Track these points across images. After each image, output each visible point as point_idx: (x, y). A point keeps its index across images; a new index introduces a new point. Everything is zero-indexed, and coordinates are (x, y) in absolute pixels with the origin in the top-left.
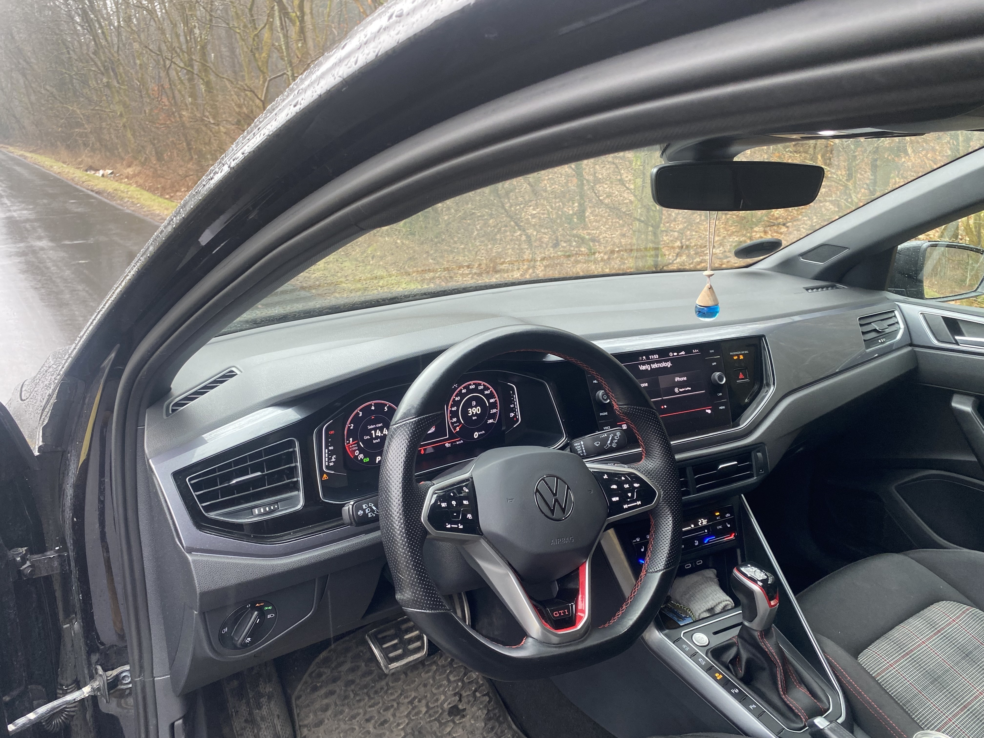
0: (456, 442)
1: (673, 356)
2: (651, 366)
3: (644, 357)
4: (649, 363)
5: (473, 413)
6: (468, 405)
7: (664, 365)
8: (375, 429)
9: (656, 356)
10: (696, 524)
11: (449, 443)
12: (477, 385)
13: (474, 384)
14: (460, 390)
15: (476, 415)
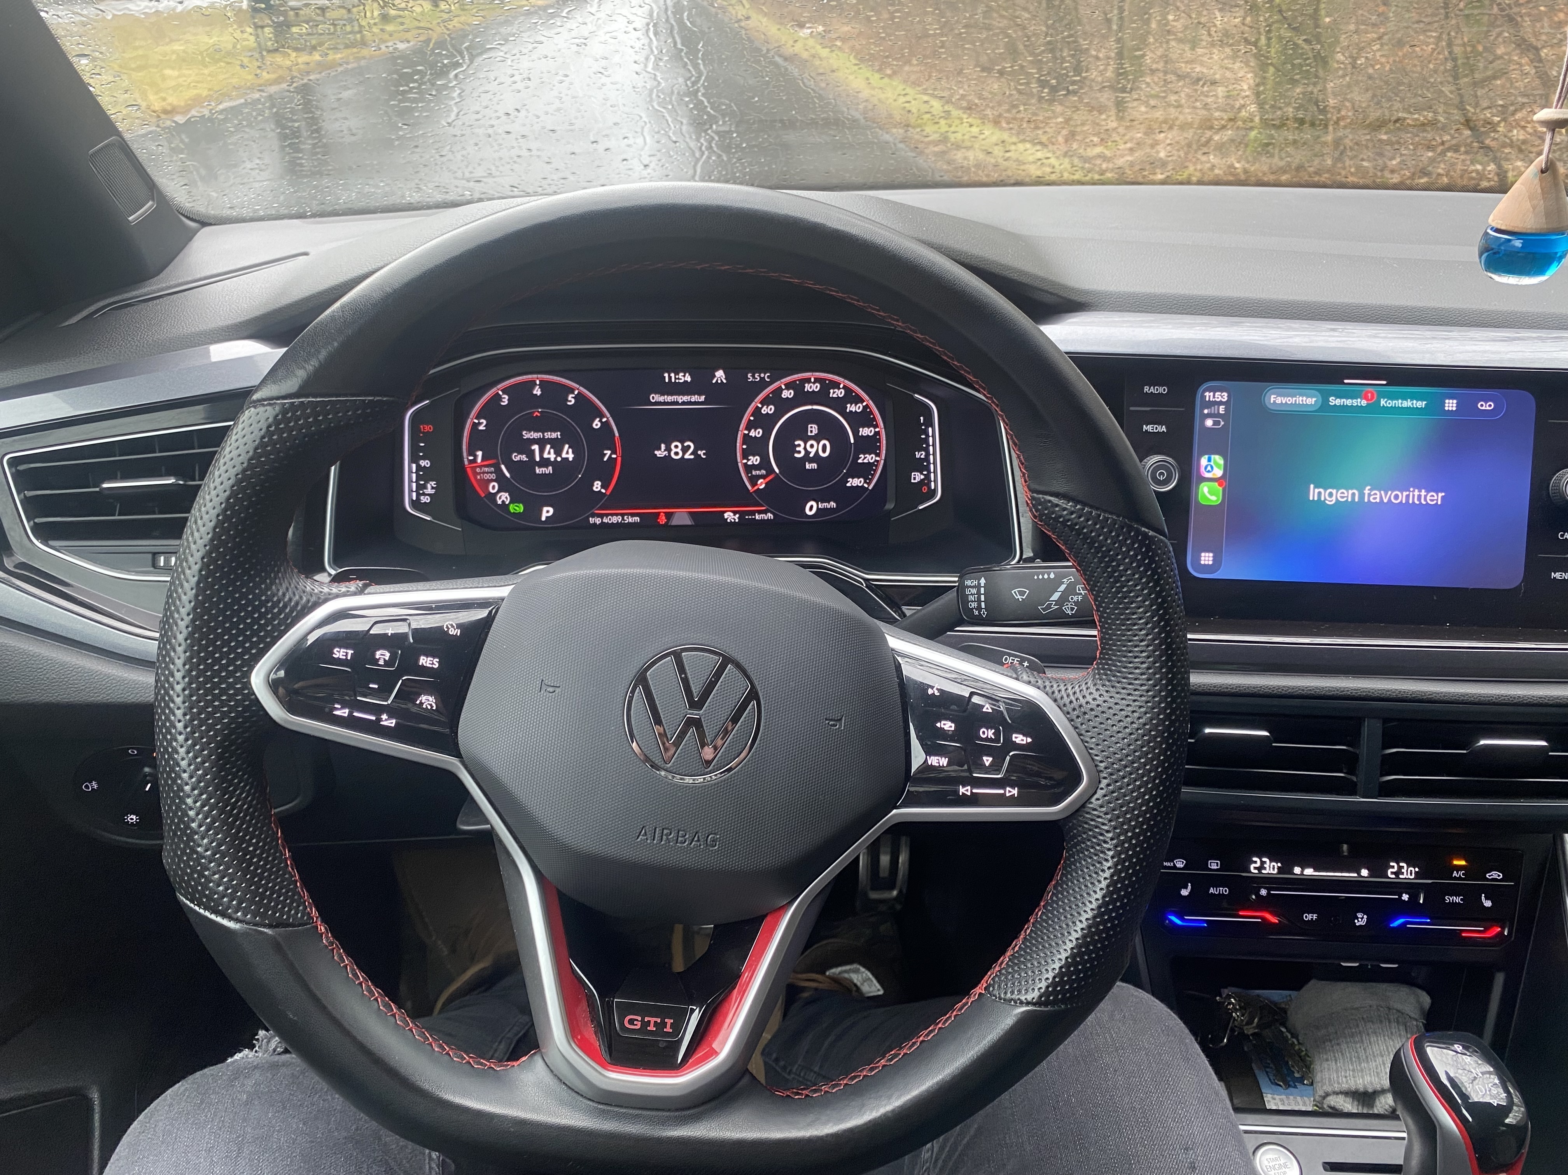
0: (753, 513)
5: (808, 452)
8: (543, 442)
10: (1378, 872)
11: (735, 513)
12: (828, 385)
13: (817, 380)
14: (779, 390)
15: (817, 458)
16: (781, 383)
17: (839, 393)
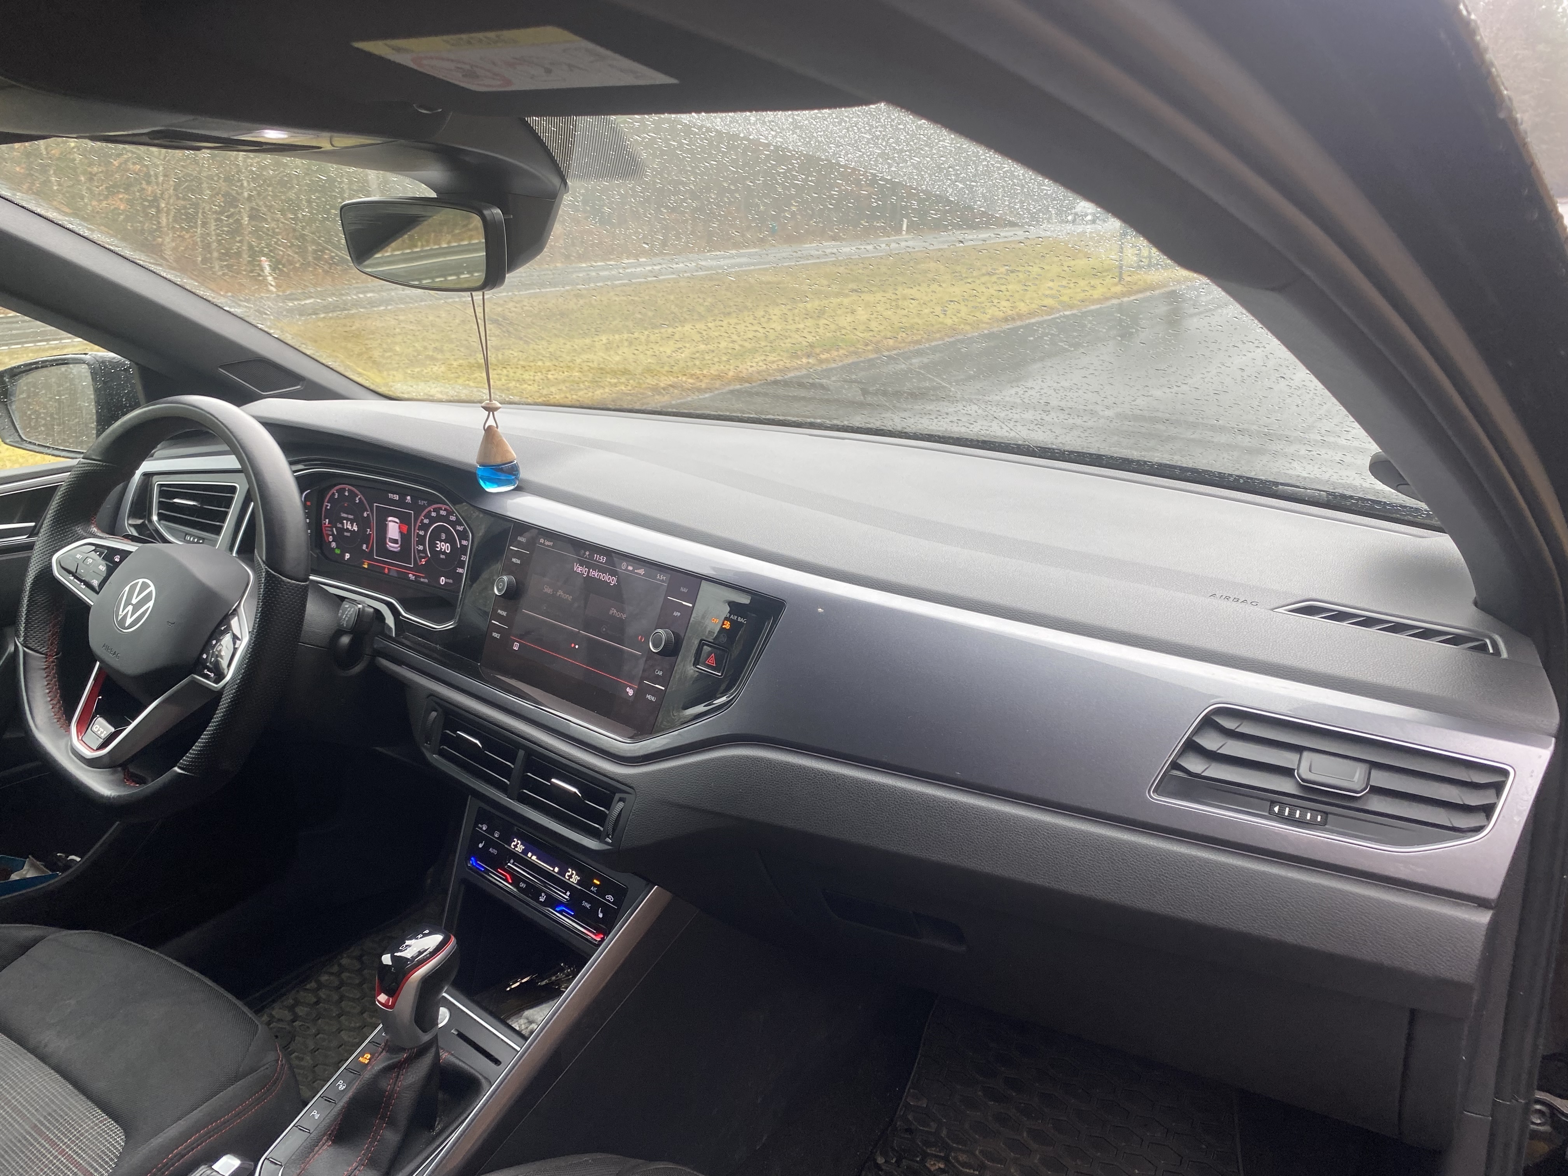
0: (421, 577)
1: (626, 570)
2: (589, 571)
3: (587, 553)
4: (589, 566)
5: (441, 549)
6: (435, 536)
7: (606, 577)
8: (347, 519)
9: (603, 559)
10: (562, 872)
11: (414, 575)
12: (450, 513)
13: (445, 510)
14: (430, 512)
15: (444, 553)
16: (431, 508)
17: (453, 518)
